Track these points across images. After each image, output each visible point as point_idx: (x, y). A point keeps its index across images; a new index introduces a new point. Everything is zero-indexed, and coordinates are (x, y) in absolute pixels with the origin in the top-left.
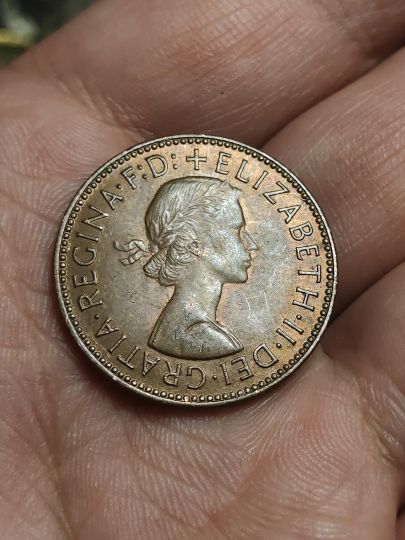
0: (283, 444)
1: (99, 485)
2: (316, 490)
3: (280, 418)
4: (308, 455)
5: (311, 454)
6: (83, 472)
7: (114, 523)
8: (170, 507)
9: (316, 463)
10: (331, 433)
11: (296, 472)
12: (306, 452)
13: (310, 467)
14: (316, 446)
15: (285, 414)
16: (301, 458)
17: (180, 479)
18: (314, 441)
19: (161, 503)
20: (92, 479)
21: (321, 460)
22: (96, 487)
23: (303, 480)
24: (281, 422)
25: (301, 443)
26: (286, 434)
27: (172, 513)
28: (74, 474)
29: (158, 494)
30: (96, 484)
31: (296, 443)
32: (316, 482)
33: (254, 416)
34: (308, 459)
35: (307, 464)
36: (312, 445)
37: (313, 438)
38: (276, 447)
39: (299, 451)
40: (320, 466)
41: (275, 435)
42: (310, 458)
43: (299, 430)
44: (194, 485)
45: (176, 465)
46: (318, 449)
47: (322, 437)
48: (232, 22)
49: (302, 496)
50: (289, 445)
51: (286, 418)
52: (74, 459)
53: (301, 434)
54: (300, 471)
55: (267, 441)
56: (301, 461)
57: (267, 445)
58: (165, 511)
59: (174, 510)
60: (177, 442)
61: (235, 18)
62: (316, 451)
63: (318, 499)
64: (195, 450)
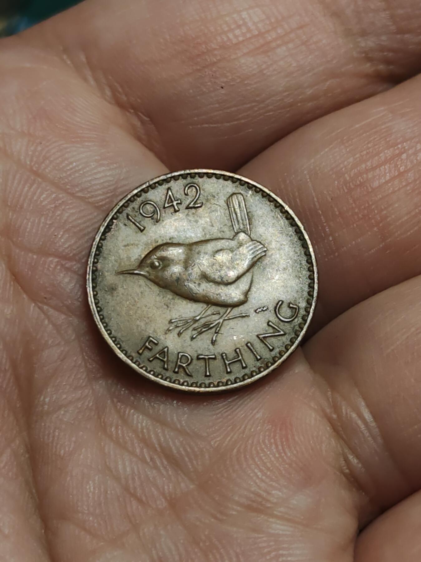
0: (248, 441)
1: (64, 454)
2: (273, 492)
3: (249, 414)
4: (271, 456)
5: (274, 456)
6: (51, 439)
7: (75, 492)
8: (131, 486)
9: (277, 465)
10: (296, 438)
11: (256, 471)
12: (269, 452)
13: (271, 468)
14: (280, 448)
15: (254, 410)
16: (264, 458)
17: (144, 461)
18: (279, 443)
19: (123, 481)
20: (59, 446)
21: (283, 463)
22: (62, 455)
23: (262, 481)
24: (249, 418)
25: (265, 442)
26: (252, 430)
27: (132, 491)
28: (42, 440)
29: (121, 471)
30: (62, 452)
31: (261, 441)
32: (274, 484)
33: (223, 409)
34: (271, 459)
35: (269, 465)
36: (277, 447)
37: (278, 440)
38: (241, 442)
39: (262, 450)
40: (282, 469)
41: (240, 430)
42: (273, 459)
43: (267, 428)
44: (156, 467)
45: (141, 447)
46: (282, 451)
47: (287, 440)
48: (243, 19)
49: (259, 496)
50: (253, 442)
51: (255, 414)
52: (43, 424)
53: (267, 433)
54: (261, 471)
55: (232, 434)
56: (263, 461)
57: (232, 438)
58: (126, 489)
59: (135, 488)
60: (144, 424)
61: (247, 16)
62: (280, 453)
63: (275, 501)
64: (160, 435)
